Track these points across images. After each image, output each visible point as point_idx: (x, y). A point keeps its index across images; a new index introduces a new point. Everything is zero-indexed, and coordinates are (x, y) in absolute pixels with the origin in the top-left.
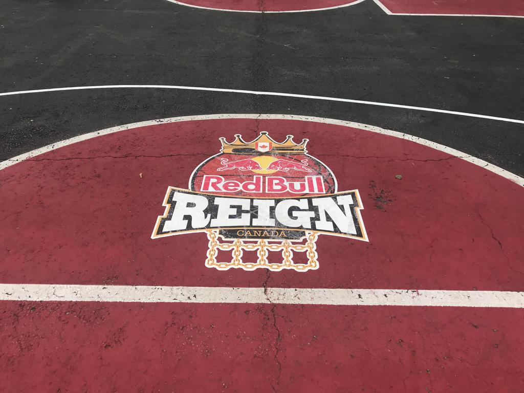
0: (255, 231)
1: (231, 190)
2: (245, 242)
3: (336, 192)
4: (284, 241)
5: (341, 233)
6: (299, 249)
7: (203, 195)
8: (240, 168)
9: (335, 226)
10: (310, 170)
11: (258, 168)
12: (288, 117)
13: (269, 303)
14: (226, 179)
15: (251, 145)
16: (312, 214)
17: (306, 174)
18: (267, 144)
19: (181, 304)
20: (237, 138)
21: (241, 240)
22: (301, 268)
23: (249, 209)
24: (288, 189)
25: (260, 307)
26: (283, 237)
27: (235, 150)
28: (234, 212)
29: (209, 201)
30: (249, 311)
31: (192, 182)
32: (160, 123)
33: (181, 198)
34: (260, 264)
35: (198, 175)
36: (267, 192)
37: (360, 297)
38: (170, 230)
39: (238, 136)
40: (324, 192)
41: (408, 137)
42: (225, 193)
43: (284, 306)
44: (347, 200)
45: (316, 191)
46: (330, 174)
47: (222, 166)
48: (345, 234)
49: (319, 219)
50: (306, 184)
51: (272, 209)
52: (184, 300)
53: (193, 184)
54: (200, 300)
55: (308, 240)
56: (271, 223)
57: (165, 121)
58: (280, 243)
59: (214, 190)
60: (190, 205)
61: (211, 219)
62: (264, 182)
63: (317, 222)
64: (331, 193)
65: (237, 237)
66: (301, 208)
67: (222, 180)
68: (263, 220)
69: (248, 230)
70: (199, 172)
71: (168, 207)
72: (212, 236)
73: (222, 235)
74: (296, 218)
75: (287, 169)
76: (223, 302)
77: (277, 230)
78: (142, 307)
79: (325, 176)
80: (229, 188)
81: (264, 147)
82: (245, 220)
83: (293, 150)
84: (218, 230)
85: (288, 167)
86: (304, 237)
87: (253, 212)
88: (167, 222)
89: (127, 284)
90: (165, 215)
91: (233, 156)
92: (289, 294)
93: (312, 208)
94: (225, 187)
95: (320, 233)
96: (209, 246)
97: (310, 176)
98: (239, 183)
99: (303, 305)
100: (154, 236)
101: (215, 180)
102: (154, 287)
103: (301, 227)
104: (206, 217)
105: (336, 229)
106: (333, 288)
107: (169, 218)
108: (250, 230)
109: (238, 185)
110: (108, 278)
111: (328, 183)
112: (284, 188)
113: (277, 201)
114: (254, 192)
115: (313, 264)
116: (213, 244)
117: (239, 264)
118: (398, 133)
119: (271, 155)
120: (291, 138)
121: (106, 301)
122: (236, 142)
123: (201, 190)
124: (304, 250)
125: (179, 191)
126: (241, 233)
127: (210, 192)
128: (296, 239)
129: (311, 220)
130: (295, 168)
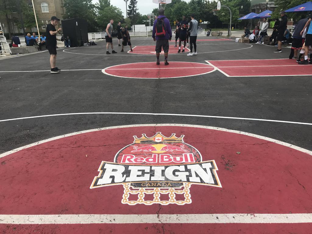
0: (153, 184)
1: (139, 162)
2: (146, 190)
3: (201, 162)
4: (170, 188)
5: (205, 183)
6: (179, 192)
7: (122, 165)
8: (144, 150)
9: (201, 179)
10: (185, 151)
11: (155, 150)
12: (173, 125)
13: (161, 223)
14: (136, 156)
15: (151, 139)
16: (187, 173)
17: (184, 152)
18: (161, 138)
19: (105, 224)
20: (143, 136)
21: (144, 188)
22: (180, 203)
23: (149, 171)
24: (173, 161)
25: (154, 226)
26: (169, 186)
27: (142, 142)
28: (140, 173)
29: (125, 168)
30: (147, 228)
31: (116, 158)
32: (100, 130)
33: (109, 167)
34: (155, 201)
35: (120, 154)
36: (160, 162)
37: (217, 218)
38: (101, 184)
39: (144, 135)
40: (194, 162)
41: (243, 133)
42: (135, 164)
43: (170, 225)
44: (208, 166)
45: (189, 161)
46: (197, 152)
47: (134, 150)
48: (207, 183)
49: (191, 176)
50: (184, 157)
51: (163, 171)
52: (108, 222)
53: (116, 159)
54: (117, 222)
55: (185, 187)
56: (163, 179)
57: (103, 129)
58: (168, 189)
59: (129, 162)
60: (114, 170)
61: (126, 178)
62: (158, 157)
63: (190, 178)
64: (199, 162)
65: (141, 187)
66: (180, 170)
67: (133, 157)
68: (158, 177)
69: (148, 183)
70: (121, 153)
71: (101, 171)
72: (126, 186)
73: (132, 186)
74: (177, 176)
75: (172, 150)
76: (131, 223)
77: (166, 183)
78: (81, 226)
79: (194, 153)
80: (137, 161)
81: (159, 139)
82: (147, 177)
83: (176, 140)
84: (130, 183)
85: (173, 149)
86: (182, 186)
87: (152, 173)
88: (100, 180)
89: (73, 214)
90: (99, 175)
91: (140, 145)
92: (173, 218)
93: (187, 170)
94: (135, 160)
95: (192, 184)
96: (124, 192)
97: (186, 154)
98: (144, 158)
99: (181, 224)
100: (92, 187)
101: (130, 157)
102: (89, 215)
103: (181, 181)
104: (123, 176)
105: (202, 181)
106: (201, 214)
107: (101, 177)
108: (149, 183)
109: (143, 159)
110: (62, 211)
111: (196, 157)
112: (171, 160)
113: (166, 167)
114: (152, 162)
115: (188, 201)
116: (127, 191)
117: (142, 202)
118: (236, 131)
119: (163, 144)
120: (174, 135)
121: (59, 223)
122: (143, 137)
123: (121, 162)
124: (182, 193)
125: (108, 163)
126: (144, 184)
127: (126, 163)
128: (177, 187)
129: (186, 177)
130: (177, 150)
